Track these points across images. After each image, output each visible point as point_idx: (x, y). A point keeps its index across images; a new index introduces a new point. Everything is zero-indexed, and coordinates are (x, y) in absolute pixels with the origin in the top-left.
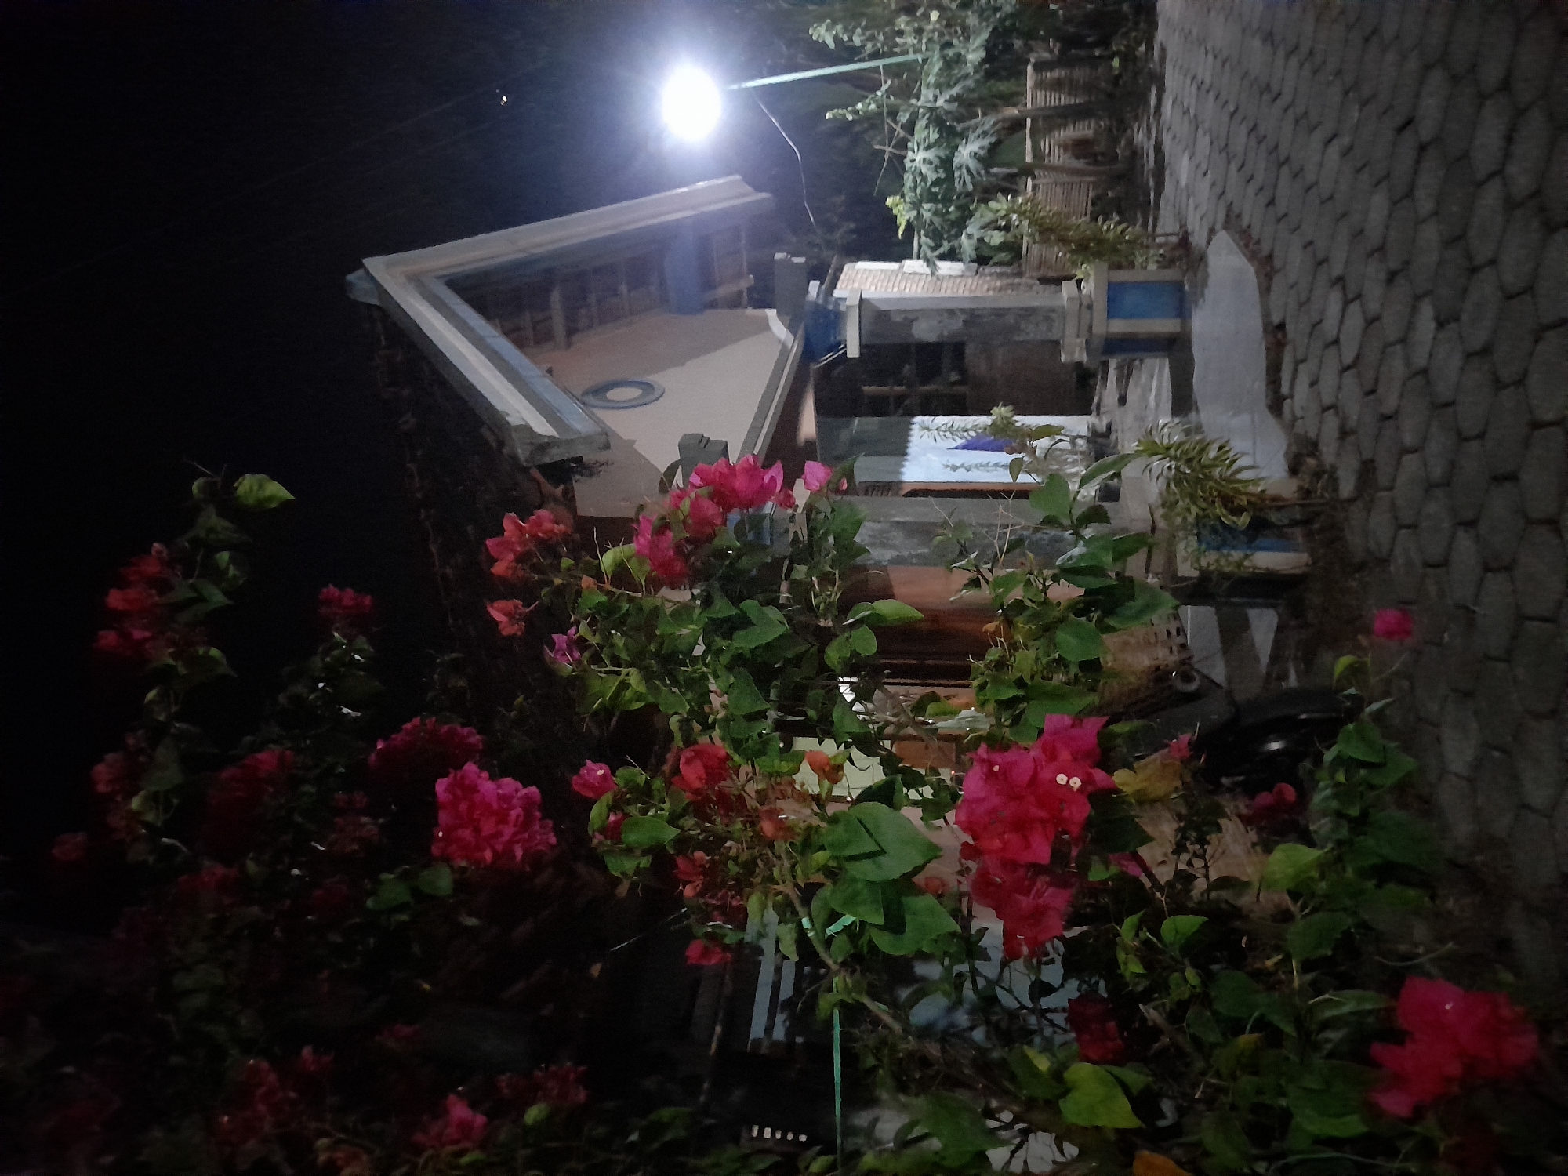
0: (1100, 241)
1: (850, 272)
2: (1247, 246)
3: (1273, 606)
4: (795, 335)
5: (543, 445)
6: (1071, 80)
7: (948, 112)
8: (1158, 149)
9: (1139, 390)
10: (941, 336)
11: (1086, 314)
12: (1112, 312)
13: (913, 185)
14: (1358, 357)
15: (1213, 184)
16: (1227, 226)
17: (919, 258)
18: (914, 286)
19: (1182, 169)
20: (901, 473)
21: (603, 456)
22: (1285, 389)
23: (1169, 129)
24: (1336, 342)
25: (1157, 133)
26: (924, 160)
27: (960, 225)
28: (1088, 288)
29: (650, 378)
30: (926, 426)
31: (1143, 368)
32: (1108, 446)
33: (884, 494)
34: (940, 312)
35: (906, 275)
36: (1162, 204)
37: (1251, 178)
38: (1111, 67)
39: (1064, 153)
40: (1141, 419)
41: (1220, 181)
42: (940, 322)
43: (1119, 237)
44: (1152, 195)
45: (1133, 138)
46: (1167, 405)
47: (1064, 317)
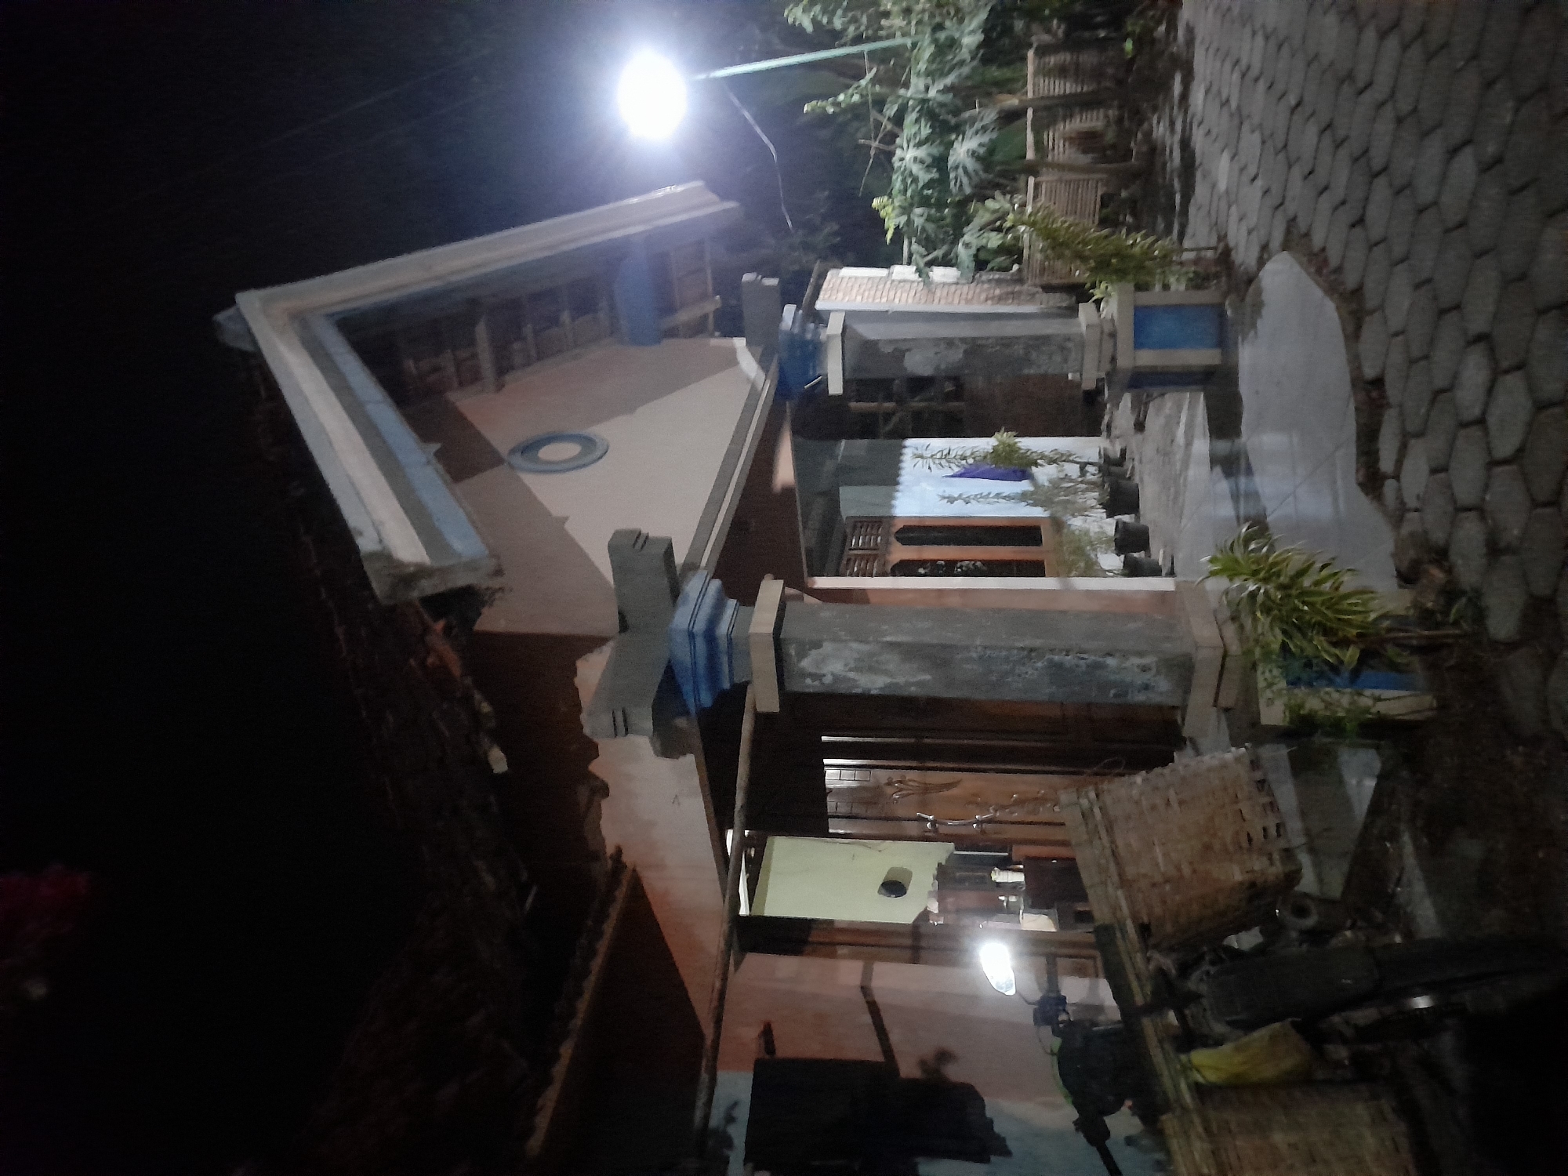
0: (1121, 256)
1: (834, 280)
2: (1319, 271)
3: (1377, 749)
4: (766, 369)
5: (407, 577)
6: (1077, 65)
7: (942, 105)
8: (1186, 145)
9: (1162, 420)
10: (937, 368)
11: (1108, 346)
12: (1139, 344)
13: (902, 186)
15: (1266, 192)
16: (1286, 246)
17: (909, 264)
18: (905, 295)
19: (1219, 171)
20: (892, 507)
21: (495, 583)
22: (1386, 464)
23: (1200, 124)
24: (1481, 421)
25: (1183, 130)
26: (915, 159)
27: (956, 232)
28: (1110, 309)
29: (592, 430)
30: (920, 452)
31: (1167, 396)
32: (1122, 476)
33: (874, 532)
34: (937, 341)
35: (895, 283)
36: (1192, 210)
37: (1326, 188)
38: (1122, 50)
39: (1070, 148)
40: (1165, 453)
41: (1276, 189)
42: (936, 353)
43: (1147, 253)
44: (1178, 198)
45: (1151, 131)
46: (1202, 446)
47: (1082, 346)
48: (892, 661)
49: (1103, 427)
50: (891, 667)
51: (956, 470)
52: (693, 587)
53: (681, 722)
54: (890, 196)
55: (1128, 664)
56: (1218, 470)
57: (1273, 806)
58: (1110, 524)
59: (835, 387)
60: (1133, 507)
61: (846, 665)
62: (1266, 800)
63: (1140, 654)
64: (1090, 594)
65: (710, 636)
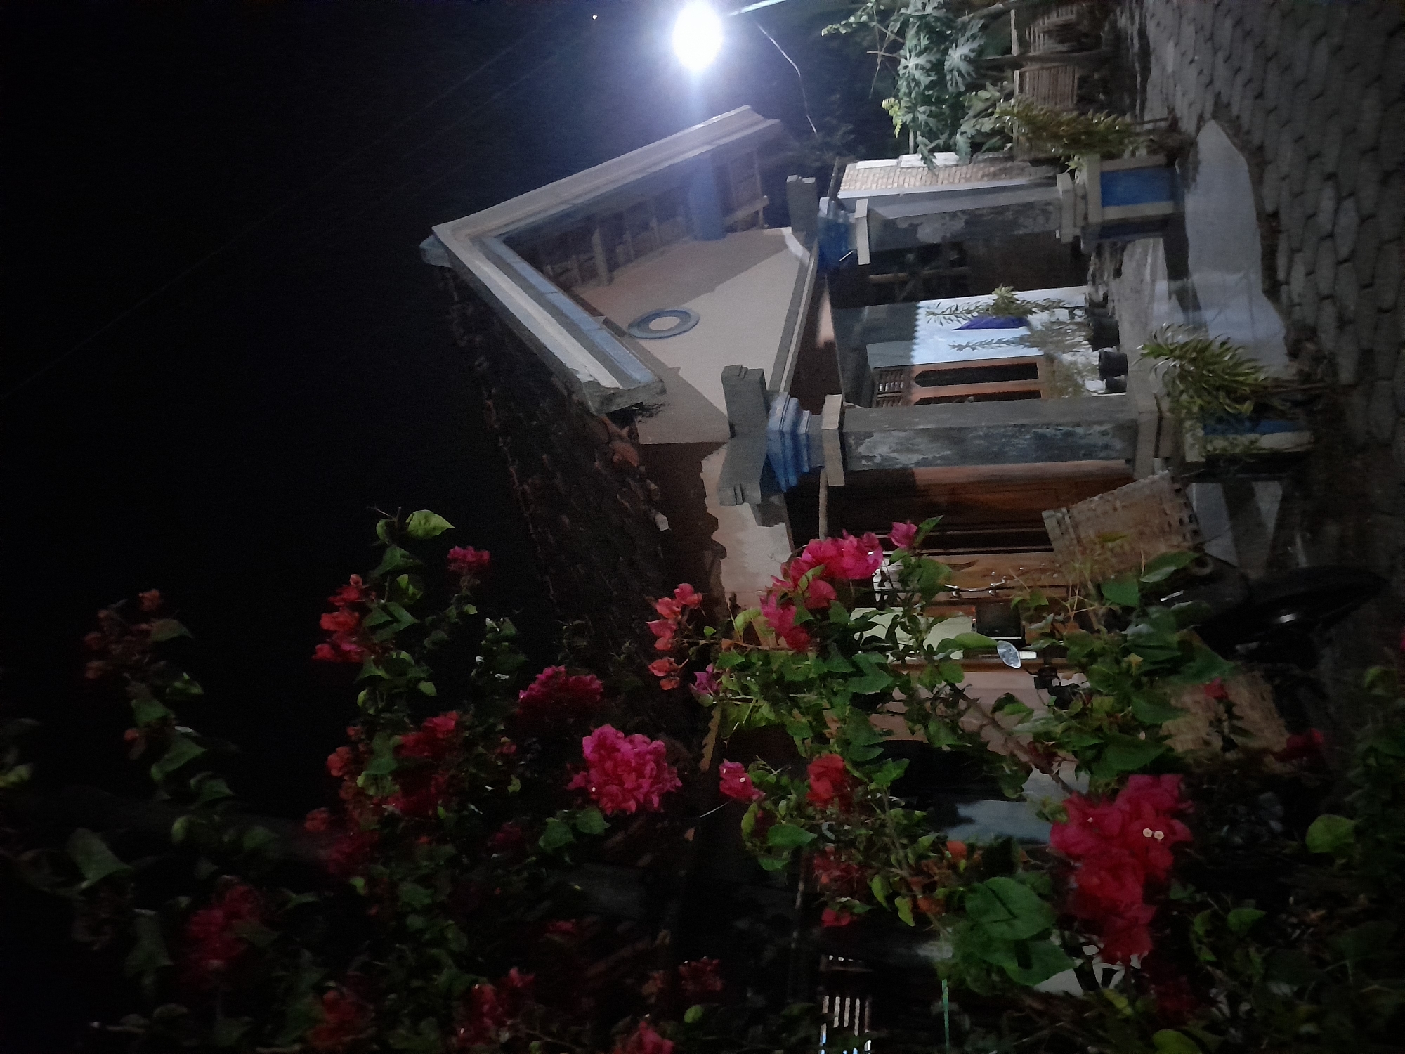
0: (1089, 133)
1: (852, 172)
2: (1236, 134)
3: (1279, 479)
4: (809, 249)
5: (609, 397)
7: (937, 19)
8: (1143, 34)
9: (1134, 264)
10: (944, 238)
11: (1081, 206)
12: (1105, 203)
13: (907, 91)
14: (1353, 253)
15: (1201, 72)
16: (1215, 116)
17: (915, 152)
18: (913, 179)
19: (1167, 56)
20: (911, 357)
22: (1281, 275)
23: (1153, 16)
25: (1140, 18)
26: (917, 66)
27: (954, 127)
28: (1082, 177)
29: (685, 307)
30: (932, 310)
31: (1137, 241)
32: (1106, 315)
33: (897, 378)
34: (943, 215)
35: (904, 170)
36: (1149, 88)
37: (1239, 69)
39: (1049, 40)
40: (1137, 291)
41: (1207, 70)
42: (943, 225)
43: (1110, 128)
44: (1138, 78)
45: (1116, 21)
46: (1162, 285)
47: (1060, 209)
48: (922, 442)
49: (1089, 277)
50: (921, 447)
51: (964, 322)
52: (778, 406)
54: (896, 96)
55: (1092, 431)
57: (1188, 505)
58: (1096, 357)
59: (864, 259)
60: (1115, 341)
61: (891, 448)
62: (1182, 501)
63: (1100, 423)
65: (794, 434)
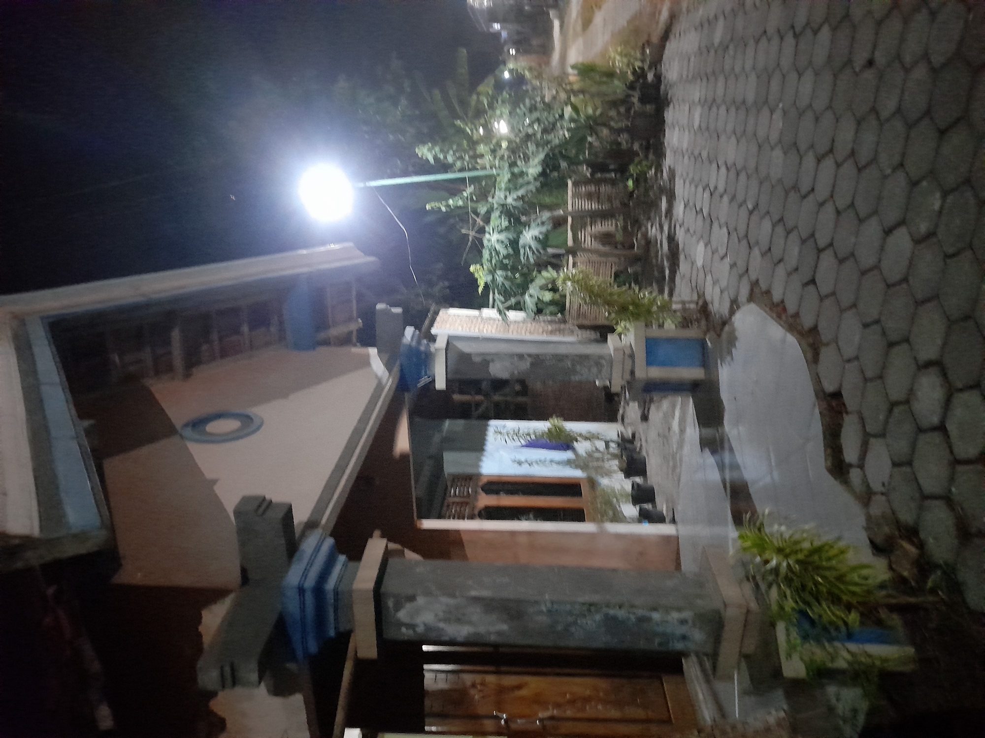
0: (636, 305)
1: (444, 316)
2: (780, 316)
4: (391, 371)
6: (599, 193)
7: (514, 207)
10: (511, 374)
11: (628, 362)
12: (650, 361)
13: (489, 257)
17: (493, 307)
18: (490, 328)
19: (697, 253)
20: (479, 467)
22: (851, 457)
23: (682, 225)
25: (670, 228)
26: (498, 241)
27: (524, 288)
28: (629, 338)
29: (252, 411)
30: (499, 429)
31: (665, 399)
32: (634, 450)
33: (467, 484)
34: (512, 355)
35: (484, 319)
36: (678, 279)
37: (780, 261)
38: (626, 186)
39: (595, 241)
40: (665, 437)
41: (741, 265)
42: (512, 363)
43: (653, 302)
44: (667, 272)
45: (647, 232)
46: (693, 432)
47: (611, 363)
48: (475, 613)
49: (619, 417)
50: (475, 618)
51: (523, 442)
52: (309, 545)
53: (292, 666)
54: (481, 263)
55: (669, 618)
56: (707, 452)
58: (628, 484)
59: (441, 384)
60: (642, 472)
61: (436, 615)
63: (679, 610)
64: (619, 536)
65: (319, 590)
